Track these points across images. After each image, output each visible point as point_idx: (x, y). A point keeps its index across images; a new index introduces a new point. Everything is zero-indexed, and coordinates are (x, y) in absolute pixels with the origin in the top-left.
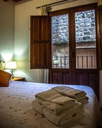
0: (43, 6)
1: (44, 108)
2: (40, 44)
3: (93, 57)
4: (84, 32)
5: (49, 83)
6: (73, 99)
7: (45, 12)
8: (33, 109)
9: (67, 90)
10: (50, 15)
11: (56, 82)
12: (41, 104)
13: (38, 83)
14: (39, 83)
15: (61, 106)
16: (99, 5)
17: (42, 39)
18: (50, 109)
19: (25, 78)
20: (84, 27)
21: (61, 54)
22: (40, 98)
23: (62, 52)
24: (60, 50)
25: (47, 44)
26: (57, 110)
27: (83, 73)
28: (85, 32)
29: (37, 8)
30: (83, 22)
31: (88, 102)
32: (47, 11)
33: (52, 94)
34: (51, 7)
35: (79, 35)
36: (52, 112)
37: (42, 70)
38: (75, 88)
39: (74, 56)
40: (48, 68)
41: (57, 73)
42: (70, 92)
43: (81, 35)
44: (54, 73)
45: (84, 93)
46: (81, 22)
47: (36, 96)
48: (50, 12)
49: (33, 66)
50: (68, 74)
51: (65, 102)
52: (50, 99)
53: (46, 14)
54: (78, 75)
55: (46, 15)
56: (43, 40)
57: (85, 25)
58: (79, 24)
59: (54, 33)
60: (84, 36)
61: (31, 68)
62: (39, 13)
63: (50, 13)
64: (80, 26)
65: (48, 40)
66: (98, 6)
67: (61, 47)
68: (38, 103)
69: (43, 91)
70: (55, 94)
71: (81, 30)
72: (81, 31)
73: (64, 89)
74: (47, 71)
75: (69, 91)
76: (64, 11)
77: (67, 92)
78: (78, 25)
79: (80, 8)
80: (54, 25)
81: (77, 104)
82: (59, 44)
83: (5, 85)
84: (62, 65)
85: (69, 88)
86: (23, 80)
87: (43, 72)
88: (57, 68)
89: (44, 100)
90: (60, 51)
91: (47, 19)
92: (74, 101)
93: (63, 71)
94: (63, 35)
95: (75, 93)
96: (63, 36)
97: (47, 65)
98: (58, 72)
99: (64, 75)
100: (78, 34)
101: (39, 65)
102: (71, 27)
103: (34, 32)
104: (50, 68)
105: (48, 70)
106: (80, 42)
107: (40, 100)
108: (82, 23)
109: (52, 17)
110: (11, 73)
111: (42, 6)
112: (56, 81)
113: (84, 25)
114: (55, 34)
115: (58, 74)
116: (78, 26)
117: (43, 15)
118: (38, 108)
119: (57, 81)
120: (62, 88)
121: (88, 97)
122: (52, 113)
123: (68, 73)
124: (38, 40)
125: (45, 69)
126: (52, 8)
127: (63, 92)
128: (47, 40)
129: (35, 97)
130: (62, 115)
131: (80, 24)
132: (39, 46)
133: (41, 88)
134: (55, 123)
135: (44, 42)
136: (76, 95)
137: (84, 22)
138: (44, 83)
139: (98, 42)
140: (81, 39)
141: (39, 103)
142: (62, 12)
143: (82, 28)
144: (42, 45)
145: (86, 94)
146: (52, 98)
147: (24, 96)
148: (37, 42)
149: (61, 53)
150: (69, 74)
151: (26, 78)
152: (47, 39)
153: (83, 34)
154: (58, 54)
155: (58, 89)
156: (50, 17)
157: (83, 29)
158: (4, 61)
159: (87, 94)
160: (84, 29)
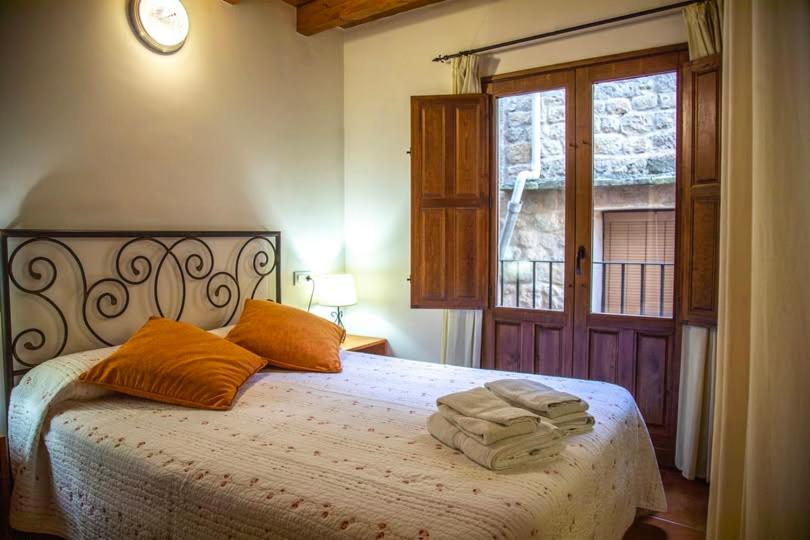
0: (460, 55)
1: (460, 431)
2: (450, 211)
3: (666, 267)
4: (651, 134)
5: (483, 365)
6: (537, 416)
7: (469, 78)
8: (432, 435)
9: (529, 392)
10: (489, 90)
11: (509, 363)
12: (453, 423)
13: (439, 363)
14: (444, 363)
15: (501, 428)
16: (696, 57)
17: (458, 191)
18: (475, 434)
19: (386, 341)
20: (651, 112)
21: (542, 238)
22: (451, 408)
23: (547, 228)
24: (539, 217)
25: (479, 213)
26: (491, 435)
27: (615, 333)
28: (658, 133)
29: (437, 60)
30: (648, 88)
31: (592, 430)
32: (475, 75)
33: (482, 400)
34: (496, 56)
35: (631, 149)
36: (480, 440)
37: (457, 312)
38: (557, 389)
39: (582, 261)
40: (479, 308)
41: (513, 329)
42: (537, 398)
43: (639, 151)
44: (503, 329)
45: (582, 403)
46: (641, 88)
47: (439, 403)
48: (491, 77)
49: (421, 299)
50: (556, 333)
51: (511, 420)
52: (475, 410)
53: (472, 88)
54: (596, 336)
55: (473, 91)
56: (459, 195)
57: (659, 102)
58: (630, 98)
59: (512, 138)
60: (653, 155)
61: (414, 306)
62: (445, 81)
63: (491, 82)
64: (636, 106)
65: (481, 194)
66: (691, 59)
67: (543, 202)
68: (444, 420)
69: (459, 391)
70: (491, 399)
71: (640, 127)
72: (640, 132)
73: (521, 390)
74: (474, 318)
75: (534, 395)
76: (548, 76)
77: (528, 399)
78: (627, 101)
79: (613, 65)
80: (512, 102)
81: (546, 428)
82: (535, 190)
83: (331, 367)
84: (554, 287)
85: (537, 388)
86: (380, 348)
87: (462, 323)
88: (515, 307)
89: (461, 414)
90: (536, 221)
91: (478, 107)
92: (538, 420)
93: (538, 322)
94: (556, 149)
95: (548, 402)
96: (553, 152)
97: (477, 295)
98: (519, 325)
99: (542, 338)
100: (626, 147)
101: (443, 295)
102: (576, 147)
103: (426, 162)
104: (489, 307)
105: (479, 314)
106: (631, 182)
107: (451, 413)
108: (645, 92)
109: (497, 98)
110: (333, 319)
111: (456, 52)
112: (509, 359)
113: (655, 103)
114: (518, 143)
115: (519, 330)
116: (626, 106)
117: (463, 91)
118: (445, 432)
119: (512, 356)
120: (517, 386)
121: (593, 418)
122: (479, 442)
123: (559, 329)
124: (443, 196)
125: (467, 311)
126: (498, 61)
127: (517, 397)
128: (477, 195)
129: (435, 405)
130: (502, 448)
131: (635, 99)
132: (447, 220)
133: (452, 381)
134: (483, 464)
135: (466, 201)
136: (549, 406)
137: (657, 86)
138: (463, 365)
139: (684, 214)
140: (636, 170)
141: (447, 420)
142: (540, 79)
143: (643, 113)
144: (458, 214)
145: (587, 406)
146: (481, 409)
147: (401, 402)
148: (439, 203)
149: (542, 230)
150: (560, 336)
151: (389, 341)
152: (477, 192)
153: (649, 144)
154: (526, 237)
155: (503, 388)
156: (490, 97)
157: (650, 122)
158: (309, 274)
159: (590, 409)
160: (655, 122)
